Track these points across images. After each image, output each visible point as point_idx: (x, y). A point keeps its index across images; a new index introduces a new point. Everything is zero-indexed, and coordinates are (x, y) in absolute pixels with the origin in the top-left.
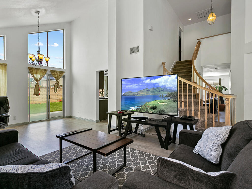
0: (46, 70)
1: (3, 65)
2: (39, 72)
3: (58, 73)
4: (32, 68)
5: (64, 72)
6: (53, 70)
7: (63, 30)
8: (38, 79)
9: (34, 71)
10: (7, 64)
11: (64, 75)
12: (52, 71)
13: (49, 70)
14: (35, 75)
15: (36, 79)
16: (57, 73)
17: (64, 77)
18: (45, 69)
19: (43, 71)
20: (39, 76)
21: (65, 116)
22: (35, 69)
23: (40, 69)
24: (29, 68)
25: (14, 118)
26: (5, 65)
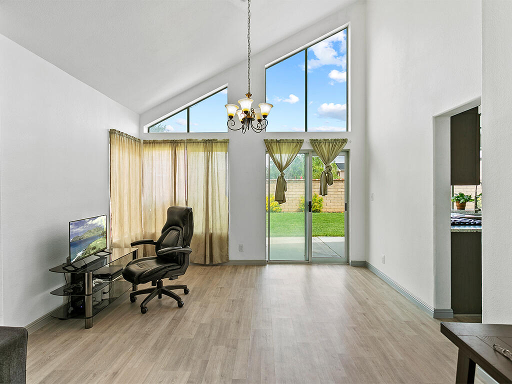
0: (300, 142)
1: (222, 142)
2: (284, 147)
3: (329, 145)
4: (271, 140)
5: (345, 141)
6: (317, 140)
7: (347, 28)
8: (284, 164)
9: (274, 147)
10: (228, 140)
11: (346, 147)
12: (314, 142)
13: (306, 139)
14: (277, 156)
15: (279, 164)
16: (327, 146)
17: (348, 152)
18: (297, 140)
19: (295, 144)
20: (284, 158)
21: (351, 259)
22: (278, 141)
23: (287, 141)
24: (266, 141)
25: (241, 248)
26: (226, 142)
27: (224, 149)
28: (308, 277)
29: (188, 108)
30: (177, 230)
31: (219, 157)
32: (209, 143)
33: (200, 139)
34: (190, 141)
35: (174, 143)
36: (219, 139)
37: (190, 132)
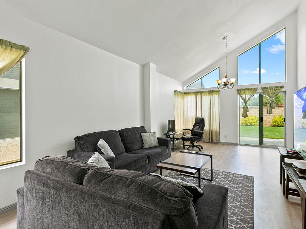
0: (256, 89)
2: (247, 92)
3: (273, 90)
4: (240, 89)
5: (282, 87)
6: (265, 87)
7: (285, 28)
8: (247, 100)
9: (242, 92)
11: (284, 90)
12: (263, 88)
13: (259, 87)
14: (244, 96)
15: (244, 99)
16: (271, 90)
17: (285, 92)
18: (254, 88)
19: (253, 90)
20: (247, 97)
22: (243, 89)
23: (248, 89)
24: (238, 90)
25: (226, 137)
26: (218, 91)
27: (218, 94)
28: (261, 153)
29: (202, 78)
30: (199, 125)
31: (216, 98)
32: (211, 92)
33: (207, 91)
34: (203, 92)
35: (196, 93)
36: (215, 90)
37: (203, 88)
